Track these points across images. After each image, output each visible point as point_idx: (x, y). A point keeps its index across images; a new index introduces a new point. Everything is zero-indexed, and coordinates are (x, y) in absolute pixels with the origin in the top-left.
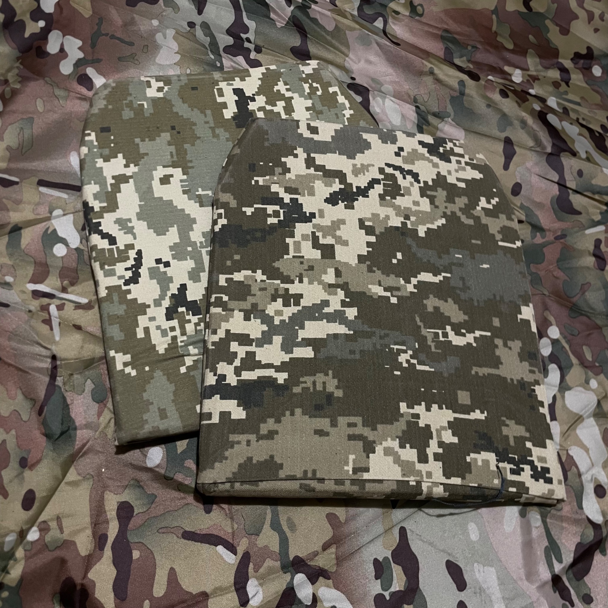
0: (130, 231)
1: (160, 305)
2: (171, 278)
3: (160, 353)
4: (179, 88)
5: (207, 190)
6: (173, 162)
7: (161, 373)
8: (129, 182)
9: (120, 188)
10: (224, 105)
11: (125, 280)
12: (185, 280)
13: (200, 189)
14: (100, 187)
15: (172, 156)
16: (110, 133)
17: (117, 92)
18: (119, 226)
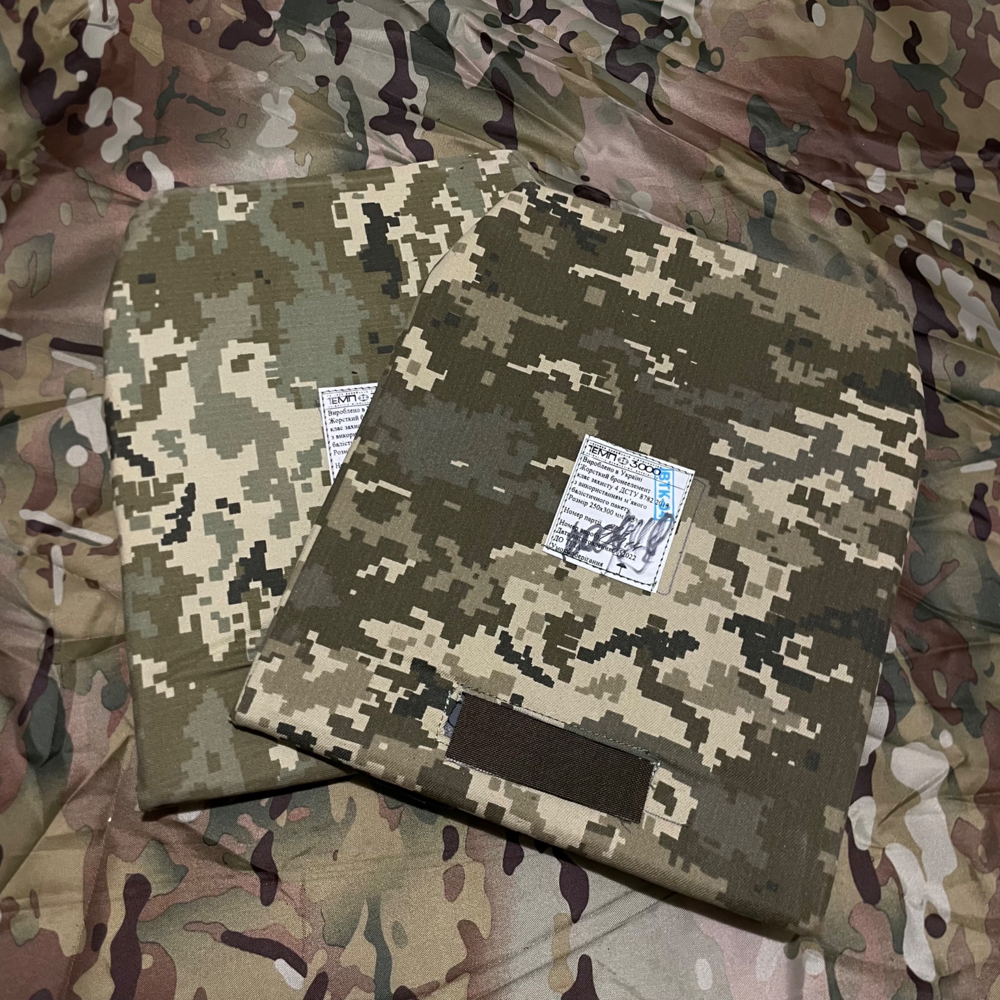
0: (178, 451)
1: (220, 577)
2: (241, 531)
3: (215, 660)
4: (272, 204)
5: (309, 380)
6: (255, 332)
7: (215, 694)
8: (180, 369)
9: (165, 379)
10: (347, 233)
11: (165, 536)
12: (264, 535)
13: (297, 379)
14: (133, 377)
15: (254, 323)
16: (154, 284)
17: (169, 214)
18: (161, 443)
